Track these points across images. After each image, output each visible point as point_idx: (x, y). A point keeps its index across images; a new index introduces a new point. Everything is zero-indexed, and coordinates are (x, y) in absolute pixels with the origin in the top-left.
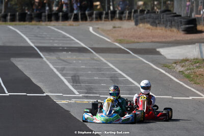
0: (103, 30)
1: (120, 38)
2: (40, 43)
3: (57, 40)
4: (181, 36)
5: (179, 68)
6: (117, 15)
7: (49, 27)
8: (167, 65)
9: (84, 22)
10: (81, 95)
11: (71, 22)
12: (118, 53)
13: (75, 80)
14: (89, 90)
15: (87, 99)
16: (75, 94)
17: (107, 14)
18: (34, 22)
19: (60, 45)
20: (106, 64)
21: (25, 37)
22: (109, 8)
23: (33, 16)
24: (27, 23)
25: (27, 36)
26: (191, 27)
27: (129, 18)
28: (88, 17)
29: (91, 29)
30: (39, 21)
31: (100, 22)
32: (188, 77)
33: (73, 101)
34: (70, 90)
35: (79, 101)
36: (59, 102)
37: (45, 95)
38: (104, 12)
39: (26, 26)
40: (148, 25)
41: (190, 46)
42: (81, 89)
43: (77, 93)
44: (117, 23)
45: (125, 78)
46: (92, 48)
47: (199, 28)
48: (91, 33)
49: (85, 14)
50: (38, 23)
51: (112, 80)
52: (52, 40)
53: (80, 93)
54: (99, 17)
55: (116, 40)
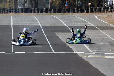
0: (103, 18)
1: (112, 22)
2: (70, 24)
3: (79, 23)
7: (74, 16)
9: (92, 13)
10: (94, 53)
11: (85, 13)
12: (112, 30)
14: (98, 50)
15: (97, 55)
17: (104, 9)
18: (65, 13)
19: (81, 25)
20: (106, 35)
21: (62, 21)
22: (105, 6)
23: (65, 10)
24: (62, 14)
28: (94, 11)
29: (96, 17)
30: (69, 13)
31: (100, 13)
33: (90, 56)
34: (88, 50)
35: (93, 56)
36: (82, 57)
37: (74, 53)
38: (103, 8)
39: (61, 15)
42: (94, 49)
43: (92, 52)
44: (109, 14)
46: (98, 27)
48: (97, 19)
49: (92, 9)
50: (68, 14)
51: (110, 44)
52: (76, 23)
53: (94, 52)
54: (100, 11)
55: (110, 23)
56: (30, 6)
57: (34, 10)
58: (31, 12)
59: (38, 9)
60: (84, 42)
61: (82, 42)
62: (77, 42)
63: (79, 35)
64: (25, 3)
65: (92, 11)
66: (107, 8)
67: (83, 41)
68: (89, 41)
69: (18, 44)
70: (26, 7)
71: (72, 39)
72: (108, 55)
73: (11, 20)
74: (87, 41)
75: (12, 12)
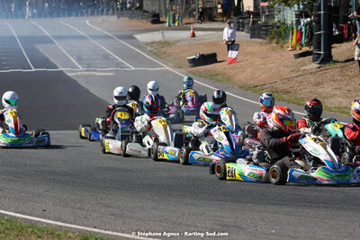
0: (96, 23)
1: (108, 28)
2: (54, 33)
4: (149, 25)
5: (149, 48)
8: (140, 46)
13: (79, 59)
14: (89, 66)
15: (88, 72)
16: (80, 69)
17: (98, 11)
21: (42, 29)
24: (43, 19)
25: (44, 29)
26: (156, 19)
27: (113, 14)
29: (87, 22)
30: (52, 17)
32: (155, 54)
33: (79, 73)
34: (77, 65)
35: (82, 73)
36: (69, 74)
37: (59, 70)
39: (43, 21)
40: (127, 19)
41: (156, 33)
42: (83, 65)
44: (105, 17)
45: (113, 56)
46: (89, 36)
47: (161, 19)
48: (88, 25)
50: (51, 19)
51: (104, 58)
53: (83, 68)
54: (92, 14)
55: (105, 30)
58: (3, 17)
65: (82, 15)
66: (102, 10)
72: (101, 71)
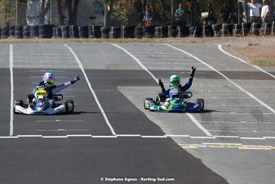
0: (237, 49)
1: (260, 59)
2: (155, 66)
3: (176, 61)
6: (253, 29)
7: (165, 44)
9: (210, 38)
10: (214, 137)
11: (192, 38)
12: (259, 79)
13: (205, 116)
14: (225, 130)
15: (223, 142)
16: (206, 136)
17: (239, 27)
18: (144, 39)
19: (182, 69)
20: (244, 93)
21: (134, 58)
22: (242, 21)
23: (144, 30)
24: (136, 39)
25: (137, 57)
27: (268, 33)
28: (215, 32)
29: (220, 47)
30: (152, 37)
31: (230, 38)
33: (205, 145)
34: (200, 129)
35: (212, 145)
36: (185, 147)
37: (165, 136)
38: (236, 25)
39: (134, 43)
42: (213, 128)
43: (209, 134)
44: (253, 39)
45: (272, 112)
46: (224, 73)
48: (221, 51)
49: (211, 27)
50: (151, 39)
51: (254, 115)
52: (170, 61)
53: (213, 134)
54: (229, 32)
55: (255, 62)
56: (57, 20)
57: (67, 29)
58: (60, 35)
59: (76, 29)
60: (187, 108)
61: (183, 107)
62: (170, 108)
63: (174, 91)
64: (44, 11)
65: (210, 33)
66: (248, 26)
67: (185, 105)
68: (200, 106)
69: (29, 111)
70: (46, 23)
71: (157, 100)
72: (249, 142)
73: (9, 56)
74: (194, 104)
75: (13, 34)
